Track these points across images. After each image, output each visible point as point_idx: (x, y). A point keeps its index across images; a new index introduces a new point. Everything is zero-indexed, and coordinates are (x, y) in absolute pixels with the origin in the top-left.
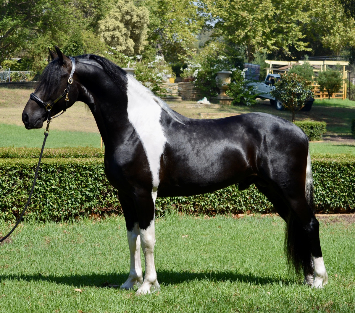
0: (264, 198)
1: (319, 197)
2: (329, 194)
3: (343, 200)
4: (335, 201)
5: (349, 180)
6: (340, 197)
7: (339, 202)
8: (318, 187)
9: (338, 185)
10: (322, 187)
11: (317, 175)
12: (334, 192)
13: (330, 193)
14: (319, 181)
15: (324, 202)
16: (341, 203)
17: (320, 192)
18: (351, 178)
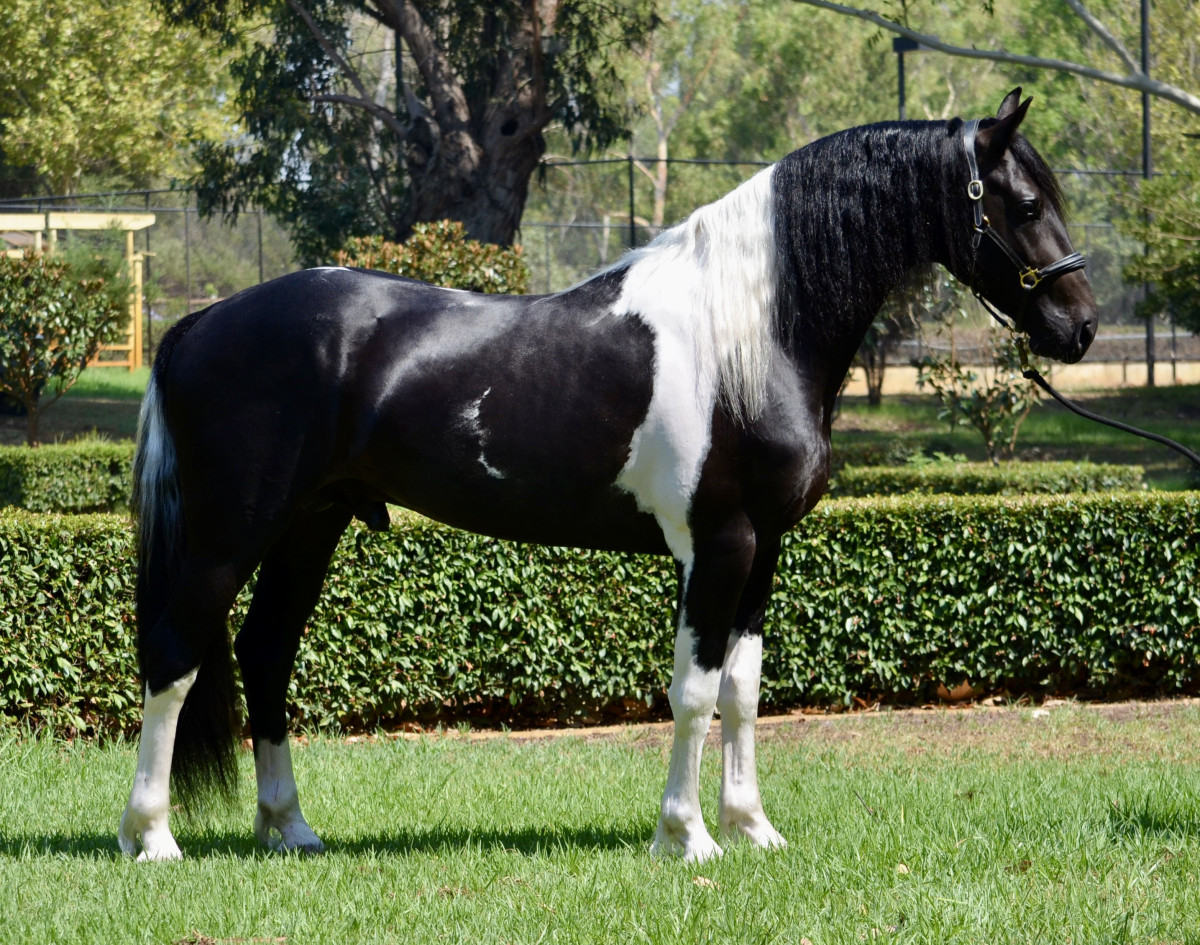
0: (341, 673)
1: (547, 661)
2: (586, 648)
3: (639, 668)
4: (609, 673)
5: (660, 590)
6: (625, 658)
7: (625, 676)
8: (544, 623)
9: (617, 609)
10: (555, 618)
11: (536, 574)
12: (602, 638)
13: (587, 643)
14: (545, 597)
15: (568, 679)
16: (632, 682)
17: (552, 641)
18: (667, 579)
